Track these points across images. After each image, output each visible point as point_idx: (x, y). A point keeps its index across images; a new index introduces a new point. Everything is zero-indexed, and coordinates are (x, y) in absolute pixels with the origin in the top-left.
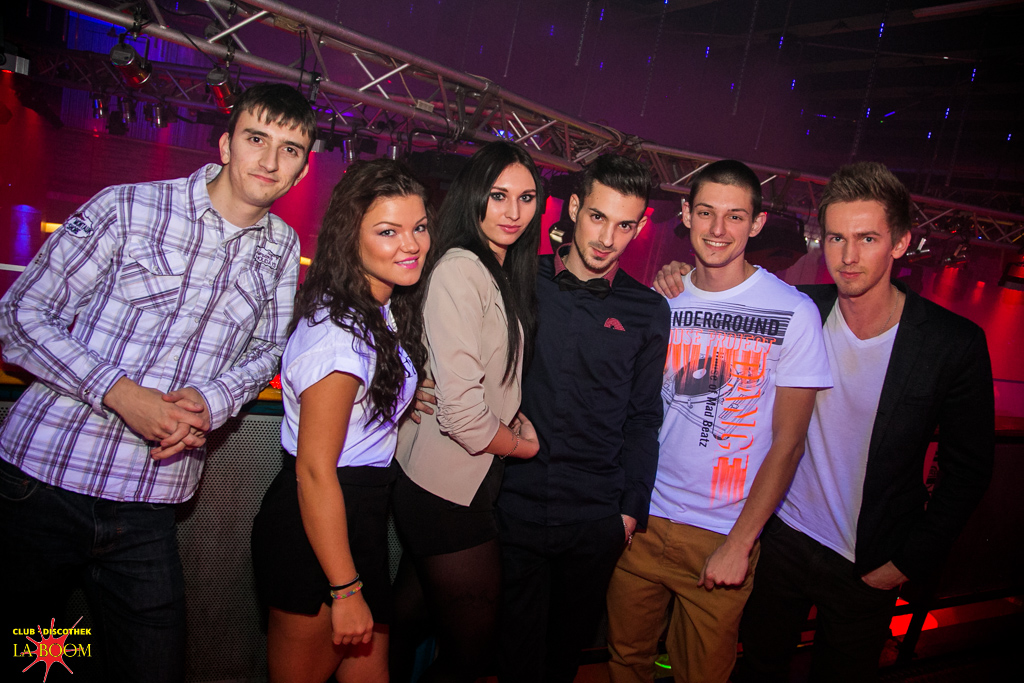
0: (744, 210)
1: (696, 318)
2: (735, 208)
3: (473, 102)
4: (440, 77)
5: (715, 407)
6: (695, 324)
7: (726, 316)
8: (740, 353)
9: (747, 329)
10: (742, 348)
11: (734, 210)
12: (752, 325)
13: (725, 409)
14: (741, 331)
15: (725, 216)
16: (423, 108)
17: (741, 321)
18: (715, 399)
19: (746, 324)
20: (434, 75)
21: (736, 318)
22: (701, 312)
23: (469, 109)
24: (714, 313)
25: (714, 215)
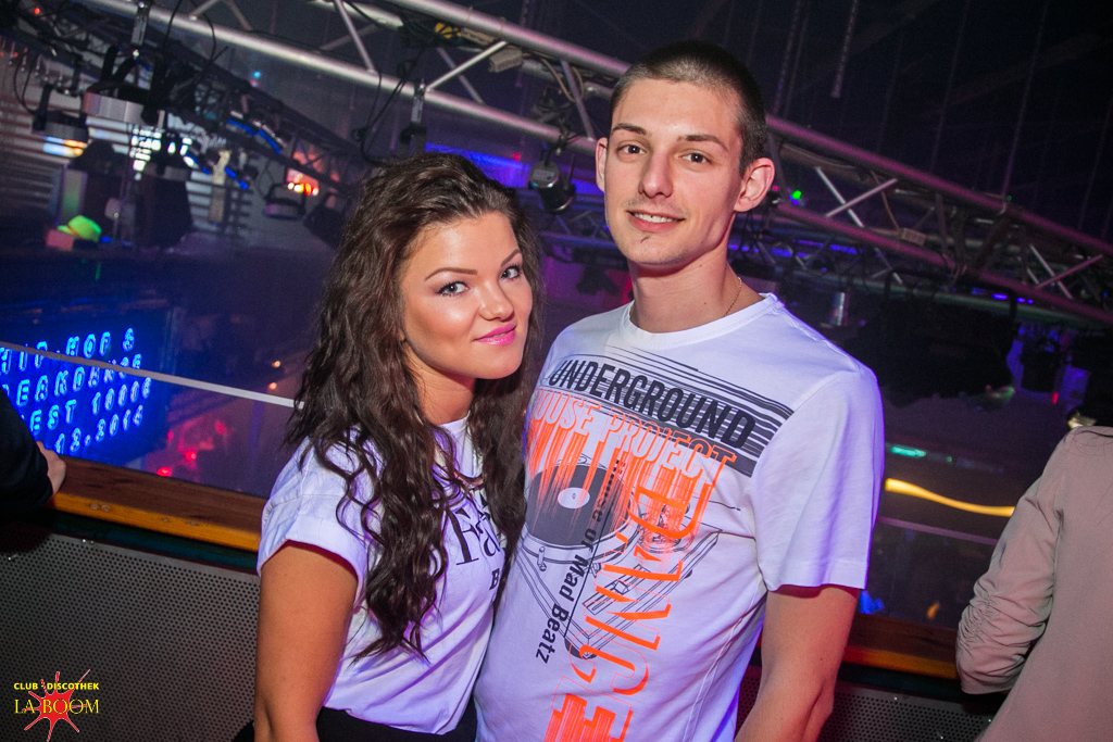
0: (716, 140)
1: (601, 379)
2: (693, 132)
5: (581, 580)
6: (593, 392)
7: (655, 384)
8: (656, 469)
9: (685, 419)
10: (662, 461)
11: (691, 138)
12: (695, 413)
13: (599, 589)
14: (672, 422)
15: (674, 150)
17: (678, 401)
18: (585, 562)
19: (685, 409)
21: (671, 392)
22: (612, 369)
24: (634, 373)
25: (649, 148)
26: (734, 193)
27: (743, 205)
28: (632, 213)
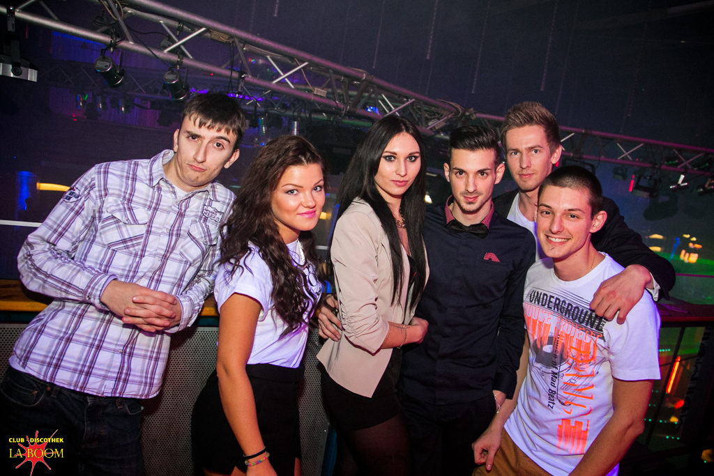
0: (580, 210)
1: (550, 301)
2: (570, 208)
3: (355, 88)
4: (331, 71)
5: (557, 380)
6: (548, 307)
7: (569, 304)
8: (575, 340)
9: (581, 320)
10: (576, 336)
11: (570, 210)
12: (584, 317)
14: (577, 321)
15: (563, 214)
16: (319, 94)
17: (578, 312)
18: (556, 374)
19: (581, 315)
20: (327, 69)
21: (575, 308)
22: (553, 297)
23: (351, 93)
24: (562, 299)
25: (554, 213)
26: (589, 226)
27: (594, 230)
28: (548, 236)
